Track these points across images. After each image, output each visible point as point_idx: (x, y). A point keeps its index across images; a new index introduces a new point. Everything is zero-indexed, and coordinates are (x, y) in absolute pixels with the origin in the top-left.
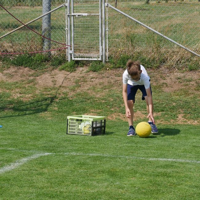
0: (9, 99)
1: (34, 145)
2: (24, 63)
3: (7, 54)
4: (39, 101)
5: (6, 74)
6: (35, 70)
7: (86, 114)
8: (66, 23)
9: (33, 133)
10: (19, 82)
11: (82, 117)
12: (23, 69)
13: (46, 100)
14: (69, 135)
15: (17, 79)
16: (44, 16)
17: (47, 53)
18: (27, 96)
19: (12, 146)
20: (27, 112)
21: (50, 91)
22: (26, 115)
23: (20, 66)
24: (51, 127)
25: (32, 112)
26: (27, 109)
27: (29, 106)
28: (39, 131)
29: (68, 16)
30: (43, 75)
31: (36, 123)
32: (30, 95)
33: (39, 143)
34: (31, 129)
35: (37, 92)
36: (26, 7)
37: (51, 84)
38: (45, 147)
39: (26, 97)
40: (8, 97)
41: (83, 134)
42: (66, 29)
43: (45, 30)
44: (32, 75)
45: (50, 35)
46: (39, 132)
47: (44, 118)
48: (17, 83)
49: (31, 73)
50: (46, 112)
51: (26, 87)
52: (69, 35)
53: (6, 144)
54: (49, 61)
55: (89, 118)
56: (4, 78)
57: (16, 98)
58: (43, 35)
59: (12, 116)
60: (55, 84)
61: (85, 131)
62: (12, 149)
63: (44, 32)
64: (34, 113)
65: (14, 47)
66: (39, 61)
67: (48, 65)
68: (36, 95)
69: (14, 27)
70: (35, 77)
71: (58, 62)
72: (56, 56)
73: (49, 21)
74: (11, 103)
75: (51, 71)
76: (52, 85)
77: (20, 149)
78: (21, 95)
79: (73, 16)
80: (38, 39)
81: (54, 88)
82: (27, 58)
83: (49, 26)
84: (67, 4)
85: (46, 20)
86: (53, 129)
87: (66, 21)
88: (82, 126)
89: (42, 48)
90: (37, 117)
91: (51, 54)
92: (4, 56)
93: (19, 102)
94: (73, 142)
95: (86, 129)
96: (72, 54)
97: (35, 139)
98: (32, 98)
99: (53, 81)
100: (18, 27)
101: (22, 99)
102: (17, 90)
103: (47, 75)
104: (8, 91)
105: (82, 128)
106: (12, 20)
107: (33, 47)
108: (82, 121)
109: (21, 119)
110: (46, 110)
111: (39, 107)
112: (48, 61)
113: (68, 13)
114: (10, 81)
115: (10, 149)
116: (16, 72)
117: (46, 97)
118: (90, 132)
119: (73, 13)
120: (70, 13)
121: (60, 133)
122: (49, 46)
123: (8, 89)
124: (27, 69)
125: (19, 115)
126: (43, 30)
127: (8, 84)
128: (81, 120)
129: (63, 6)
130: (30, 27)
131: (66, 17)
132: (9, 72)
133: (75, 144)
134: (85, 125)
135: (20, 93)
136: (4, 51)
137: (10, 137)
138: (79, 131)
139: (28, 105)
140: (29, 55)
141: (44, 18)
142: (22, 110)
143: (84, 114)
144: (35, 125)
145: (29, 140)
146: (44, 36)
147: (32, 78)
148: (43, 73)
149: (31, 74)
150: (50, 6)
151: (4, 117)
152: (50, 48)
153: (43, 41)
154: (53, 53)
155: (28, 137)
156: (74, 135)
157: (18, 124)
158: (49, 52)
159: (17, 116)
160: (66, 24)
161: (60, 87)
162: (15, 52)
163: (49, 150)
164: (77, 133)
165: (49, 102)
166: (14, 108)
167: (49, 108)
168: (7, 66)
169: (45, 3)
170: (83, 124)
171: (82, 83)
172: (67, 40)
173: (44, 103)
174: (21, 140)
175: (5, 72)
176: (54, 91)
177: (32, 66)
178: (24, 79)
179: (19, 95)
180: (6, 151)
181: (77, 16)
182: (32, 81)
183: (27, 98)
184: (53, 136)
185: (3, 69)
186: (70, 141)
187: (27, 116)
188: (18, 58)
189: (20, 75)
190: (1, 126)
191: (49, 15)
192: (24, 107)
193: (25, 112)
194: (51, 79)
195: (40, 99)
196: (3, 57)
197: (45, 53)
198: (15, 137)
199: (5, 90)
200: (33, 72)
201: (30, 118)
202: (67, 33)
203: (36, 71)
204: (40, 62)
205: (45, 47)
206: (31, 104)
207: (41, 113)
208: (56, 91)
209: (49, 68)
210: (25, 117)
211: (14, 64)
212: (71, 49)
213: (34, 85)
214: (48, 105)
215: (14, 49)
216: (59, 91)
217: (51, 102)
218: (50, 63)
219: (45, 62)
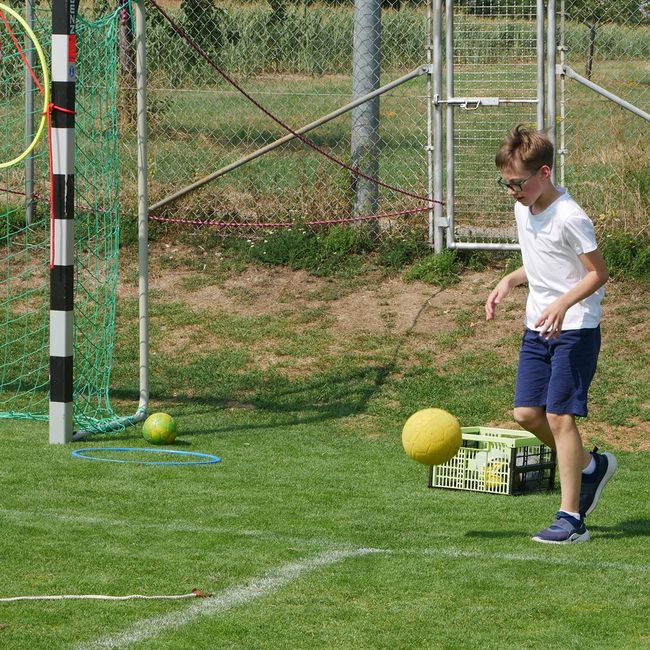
0: (241, 372)
1: (324, 522)
2: (292, 254)
3: (236, 226)
4: (339, 381)
5: (234, 292)
6: (328, 279)
7: (491, 423)
8: (429, 128)
9: (319, 482)
10: (276, 317)
11: (478, 433)
12: (288, 275)
13: (362, 376)
14: (436, 491)
15: (269, 306)
16: (357, 105)
17: (365, 224)
18: (300, 361)
19: (251, 522)
20: (301, 415)
21: (374, 347)
22: (296, 422)
23: (277, 264)
24: (380, 464)
25: (315, 414)
26: (299, 405)
27: (305, 394)
28: (340, 475)
29: (437, 105)
30: (353, 295)
31: (330, 451)
32: (309, 360)
33: (340, 514)
34: (312, 470)
35: (334, 350)
36: (297, 78)
37: (377, 326)
38: (358, 527)
39: (297, 365)
40: (239, 366)
41: (482, 488)
42: (430, 146)
43: (362, 149)
44: (318, 296)
45: (375, 166)
46: (339, 481)
47: (354, 435)
48: (268, 319)
49: (312, 289)
50: (362, 416)
51: (298, 332)
52: (437, 167)
53: (233, 515)
54: (373, 250)
55: (503, 436)
56: (227, 305)
57: (264, 368)
58: (354, 166)
59: (251, 427)
60: (390, 327)
61: (487, 479)
62: (251, 533)
63: (357, 157)
64: (323, 418)
65: (259, 204)
66: (339, 249)
67: (368, 264)
68: (328, 360)
69: (260, 142)
70: (327, 301)
71: (400, 253)
72: (396, 234)
73: (375, 123)
74: (248, 383)
75: (379, 282)
76: (381, 329)
77: (278, 534)
78: (282, 360)
79: (453, 105)
80: (337, 179)
81: (387, 339)
82: (300, 239)
83: (374, 137)
84: (433, 69)
85: (366, 119)
86: (385, 470)
87: (429, 122)
88: (478, 463)
89: (351, 207)
90: (333, 431)
91: (377, 230)
92: (228, 232)
93: (276, 382)
94: (451, 514)
95: (492, 472)
96: (448, 231)
97: (328, 501)
98: (318, 371)
99: (384, 316)
100: (272, 140)
101: (283, 372)
102: (268, 344)
103: (365, 297)
104: (238, 345)
105: (481, 470)
106: (254, 118)
107: (320, 206)
108: (480, 446)
109: (279, 435)
110: (360, 409)
111: (340, 398)
112: (369, 251)
113: (436, 96)
114: (247, 313)
115: (246, 532)
116: (264, 284)
117: (363, 365)
118: (504, 483)
119: (453, 96)
120: (442, 96)
121: (406, 485)
122: (372, 201)
123: (238, 340)
124: (300, 275)
125: (273, 425)
126: (354, 149)
127: (240, 324)
128: (477, 444)
129: (421, 72)
130: (312, 142)
131: (429, 109)
132: (243, 284)
133: (457, 520)
134: (490, 461)
135: (279, 354)
136: (226, 218)
137: (245, 493)
138: (468, 479)
139: (302, 390)
140: (306, 229)
141: (356, 113)
142: (285, 408)
143: (485, 422)
144: (325, 457)
145: (306, 503)
146: (356, 172)
147: (316, 304)
148: (354, 288)
149: (313, 291)
150: (378, 72)
151: (228, 430)
152: (375, 208)
153: (354, 187)
154: (384, 223)
155: (305, 495)
156: (453, 493)
157: (272, 452)
158: (374, 222)
159: (269, 426)
160: (429, 132)
161: (408, 334)
162: (262, 222)
163: (371, 537)
164: (463, 484)
165: (373, 383)
166: (258, 400)
167: (370, 402)
168: (237, 267)
169: (362, 63)
170: (481, 455)
171: (480, 322)
172: (430, 183)
173: (355, 385)
174: (282, 505)
175: (230, 283)
176: (387, 349)
177: (316, 266)
178: (290, 306)
179: (274, 360)
180: (234, 538)
181: (464, 105)
182: (317, 315)
183: (301, 368)
184: (386, 493)
185: (225, 274)
186: (440, 510)
187: (300, 425)
188: (273, 238)
189: (277, 295)
190: (218, 459)
191: (375, 102)
192: (290, 399)
193: (292, 413)
194: (380, 310)
195: (343, 375)
196: (224, 236)
197: (359, 224)
198: (261, 495)
199: (229, 342)
200: (320, 284)
201: (310, 433)
202: (430, 160)
203: (331, 281)
204: (342, 252)
205: (359, 206)
206: (313, 387)
207: (344, 419)
208: (394, 347)
209: (371, 274)
210: (294, 431)
211: (261, 258)
212: (444, 214)
213: (324, 327)
214: (367, 393)
215: (259, 212)
216: (405, 350)
217: (379, 383)
218: (377, 257)
219: (359, 253)
